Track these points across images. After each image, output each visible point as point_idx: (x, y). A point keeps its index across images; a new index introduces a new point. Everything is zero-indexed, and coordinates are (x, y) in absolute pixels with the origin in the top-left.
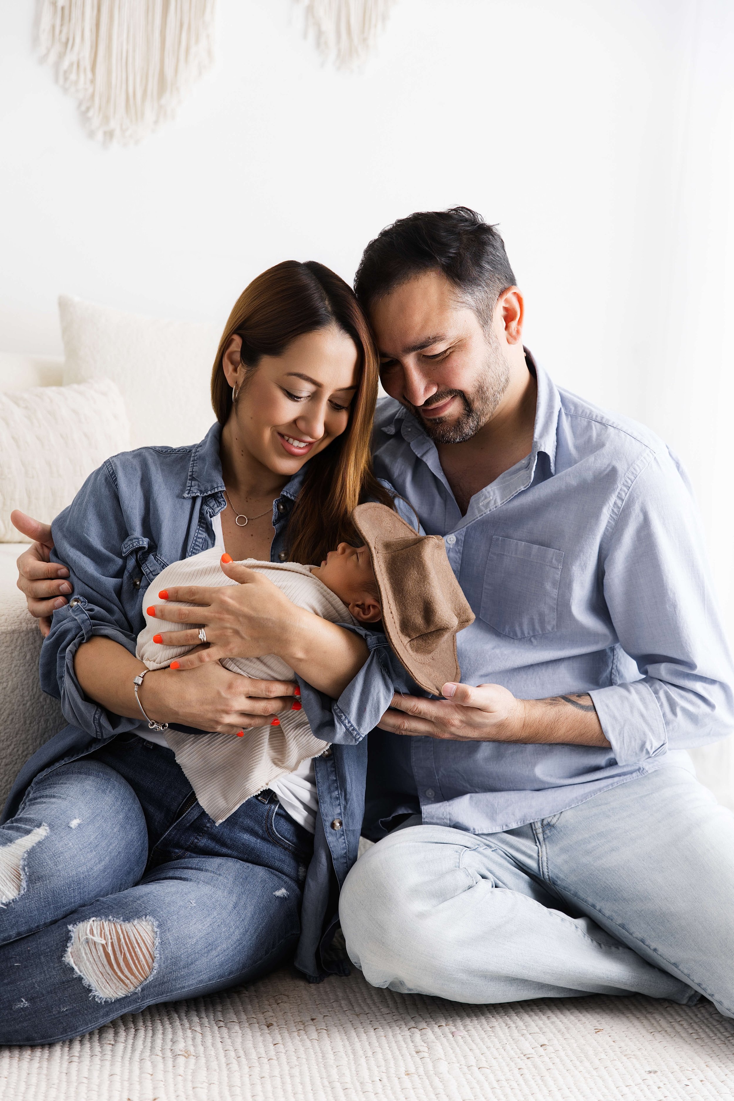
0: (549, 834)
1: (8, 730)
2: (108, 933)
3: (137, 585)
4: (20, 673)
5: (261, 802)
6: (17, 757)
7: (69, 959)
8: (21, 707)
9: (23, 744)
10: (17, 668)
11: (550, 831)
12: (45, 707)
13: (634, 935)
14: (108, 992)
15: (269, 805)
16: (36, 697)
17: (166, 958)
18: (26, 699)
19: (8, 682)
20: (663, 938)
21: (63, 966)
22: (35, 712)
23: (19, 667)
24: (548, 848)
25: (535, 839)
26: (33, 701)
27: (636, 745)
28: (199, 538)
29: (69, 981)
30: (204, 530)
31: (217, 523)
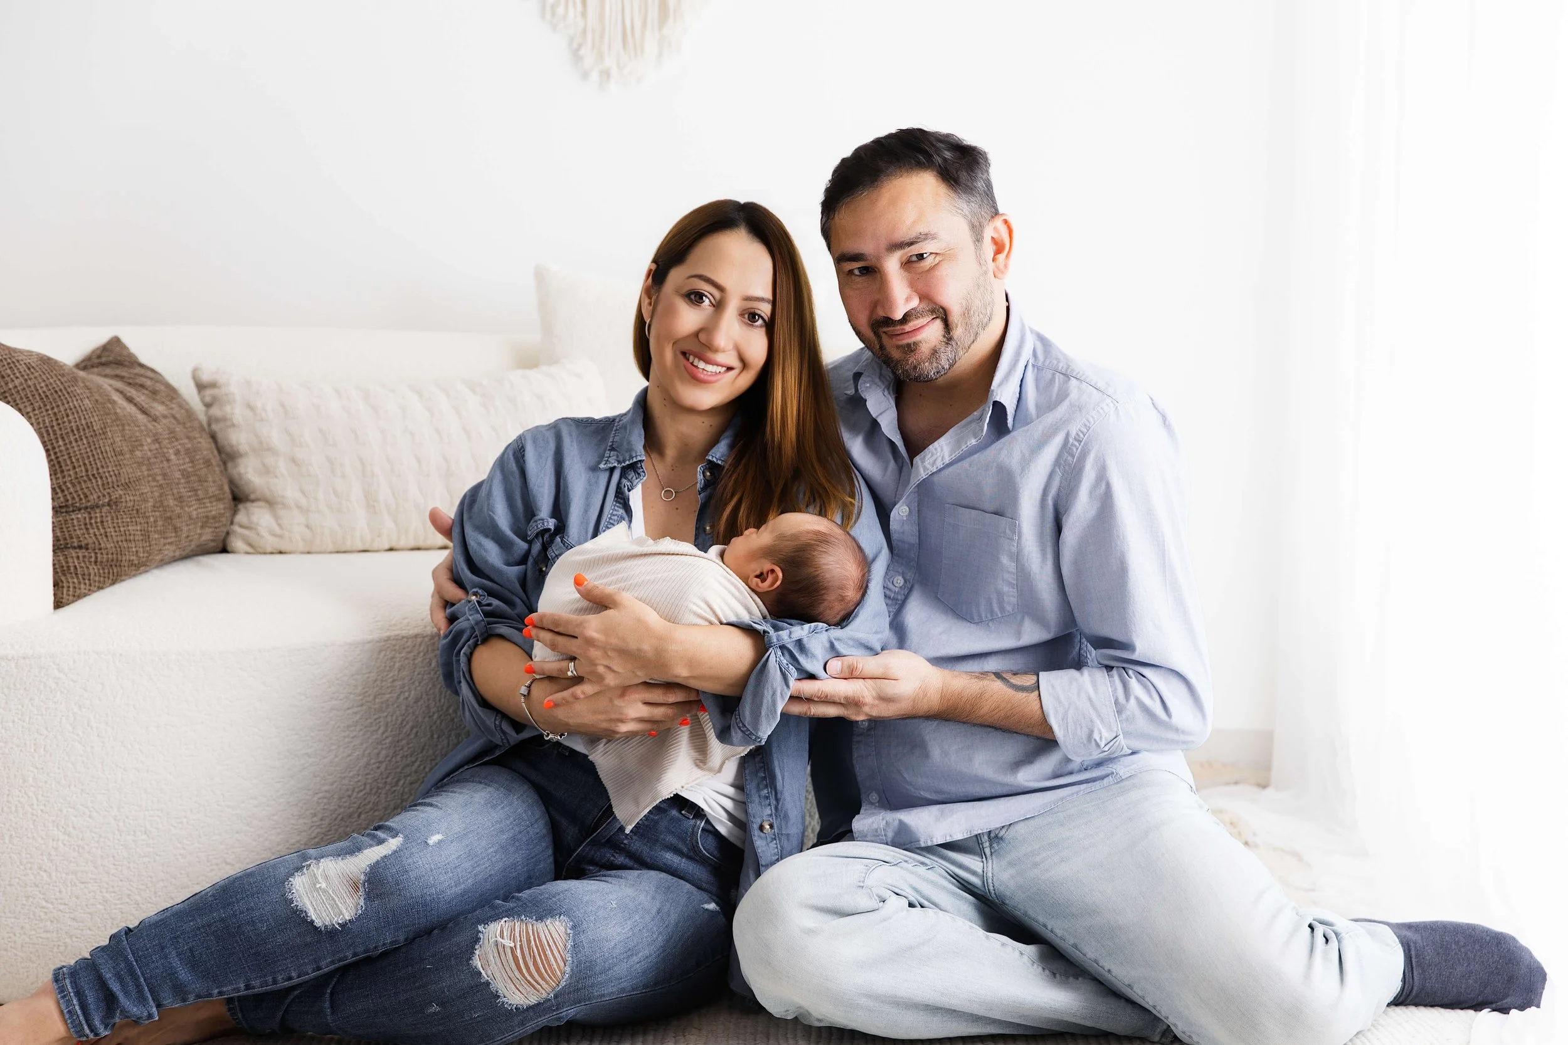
0: (997, 848)
1: (411, 745)
2: (517, 935)
3: (543, 571)
4: (424, 682)
5: (686, 817)
6: (423, 775)
7: (477, 963)
8: (427, 719)
9: (431, 760)
10: (420, 676)
11: (998, 843)
12: (456, 720)
13: (1088, 956)
14: (519, 999)
15: (694, 821)
16: (445, 708)
17: (580, 962)
18: (432, 710)
19: (410, 692)
20: (1114, 956)
21: (471, 970)
22: (443, 724)
23: (424, 675)
24: (995, 862)
25: (981, 854)
26: (441, 713)
27: (1083, 734)
28: (614, 515)
29: (477, 986)
30: (621, 506)
31: (636, 498)
